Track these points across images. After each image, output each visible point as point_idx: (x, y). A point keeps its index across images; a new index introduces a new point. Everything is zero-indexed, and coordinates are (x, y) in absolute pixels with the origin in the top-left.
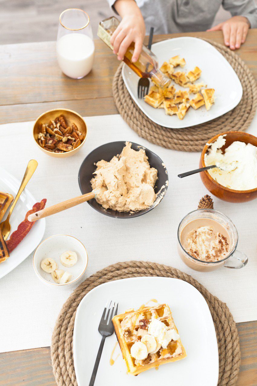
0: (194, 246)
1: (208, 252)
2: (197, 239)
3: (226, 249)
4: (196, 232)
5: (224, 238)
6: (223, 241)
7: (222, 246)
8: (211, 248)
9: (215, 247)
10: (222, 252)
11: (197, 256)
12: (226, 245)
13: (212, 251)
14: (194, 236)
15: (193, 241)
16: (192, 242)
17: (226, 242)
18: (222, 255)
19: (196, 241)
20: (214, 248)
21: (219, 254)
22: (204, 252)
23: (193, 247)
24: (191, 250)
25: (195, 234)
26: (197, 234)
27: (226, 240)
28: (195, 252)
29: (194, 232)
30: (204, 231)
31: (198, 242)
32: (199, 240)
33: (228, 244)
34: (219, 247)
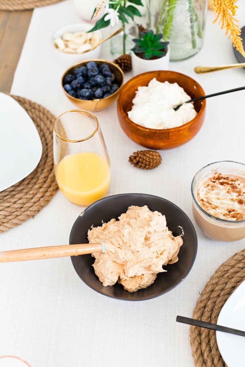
0: (220, 210)
1: (232, 200)
2: (211, 203)
3: (232, 181)
4: (202, 200)
5: (219, 178)
6: (221, 181)
7: (228, 184)
8: (228, 194)
9: (227, 190)
10: (235, 185)
11: (235, 212)
12: (228, 179)
13: (232, 195)
14: (207, 204)
15: (213, 208)
16: (214, 210)
17: (224, 179)
18: (239, 187)
19: (215, 206)
20: (228, 192)
21: (238, 190)
22: (232, 203)
23: (221, 212)
24: (224, 215)
25: (205, 203)
26: (205, 200)
27: (222, 178)
28: (230, 212)
29: (202, 201)
30: (205, 192)
31: (217, 205)
32: (215, 202)
33: (227, 178)
34: (229, 187)
